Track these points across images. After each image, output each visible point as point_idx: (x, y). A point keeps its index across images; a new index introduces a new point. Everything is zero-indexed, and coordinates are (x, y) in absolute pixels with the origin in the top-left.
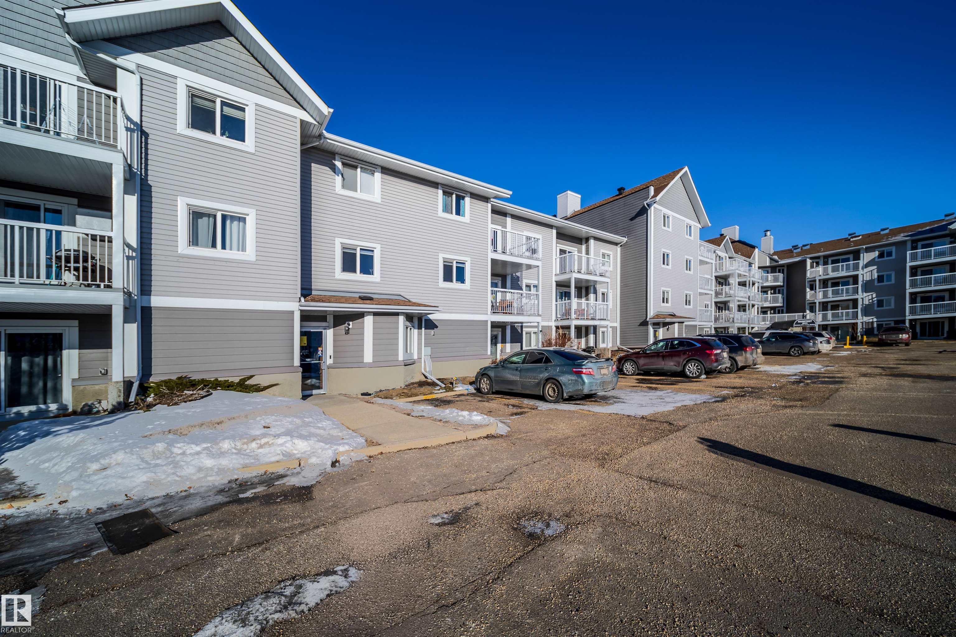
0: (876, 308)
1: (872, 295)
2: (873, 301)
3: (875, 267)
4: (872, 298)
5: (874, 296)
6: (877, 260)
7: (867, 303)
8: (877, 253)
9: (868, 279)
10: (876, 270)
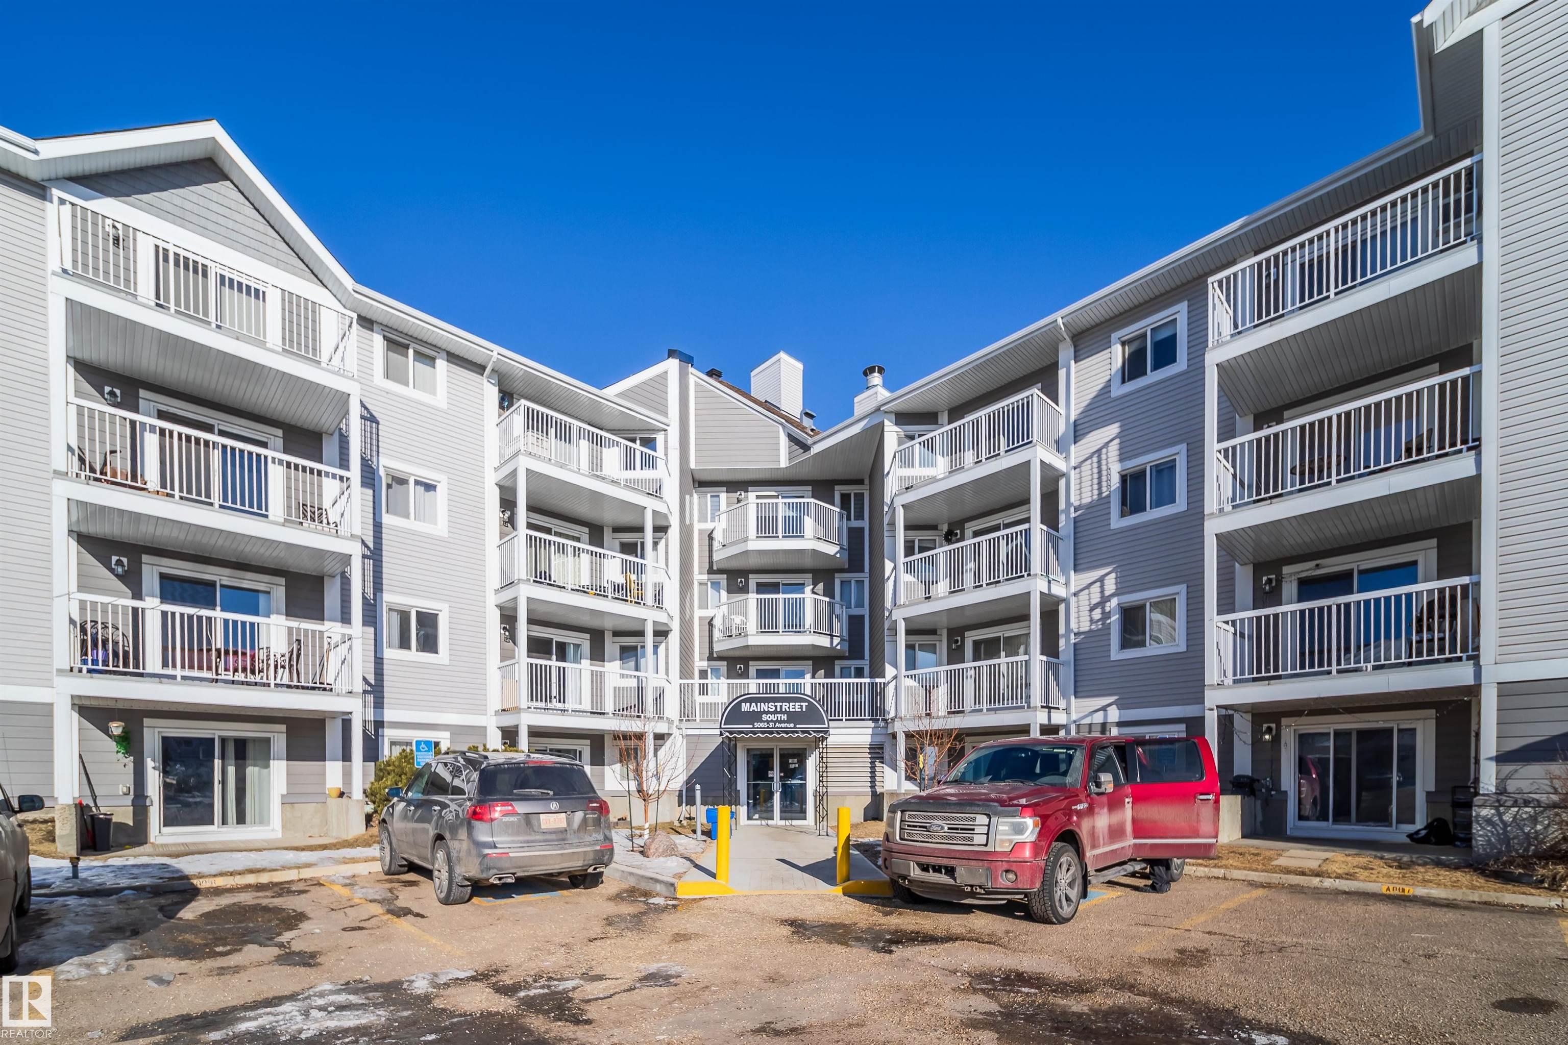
0: (1116, 653)
1: (1101, 580)
2: (1106, 615)
3: (1113, 429)
4: (1104, 600)
5: (1110, 585)
6: (1118, 390)
7: (1085, 626)
8: (1117, 355)
9: (1086, 500)
10: (1114, 447)
